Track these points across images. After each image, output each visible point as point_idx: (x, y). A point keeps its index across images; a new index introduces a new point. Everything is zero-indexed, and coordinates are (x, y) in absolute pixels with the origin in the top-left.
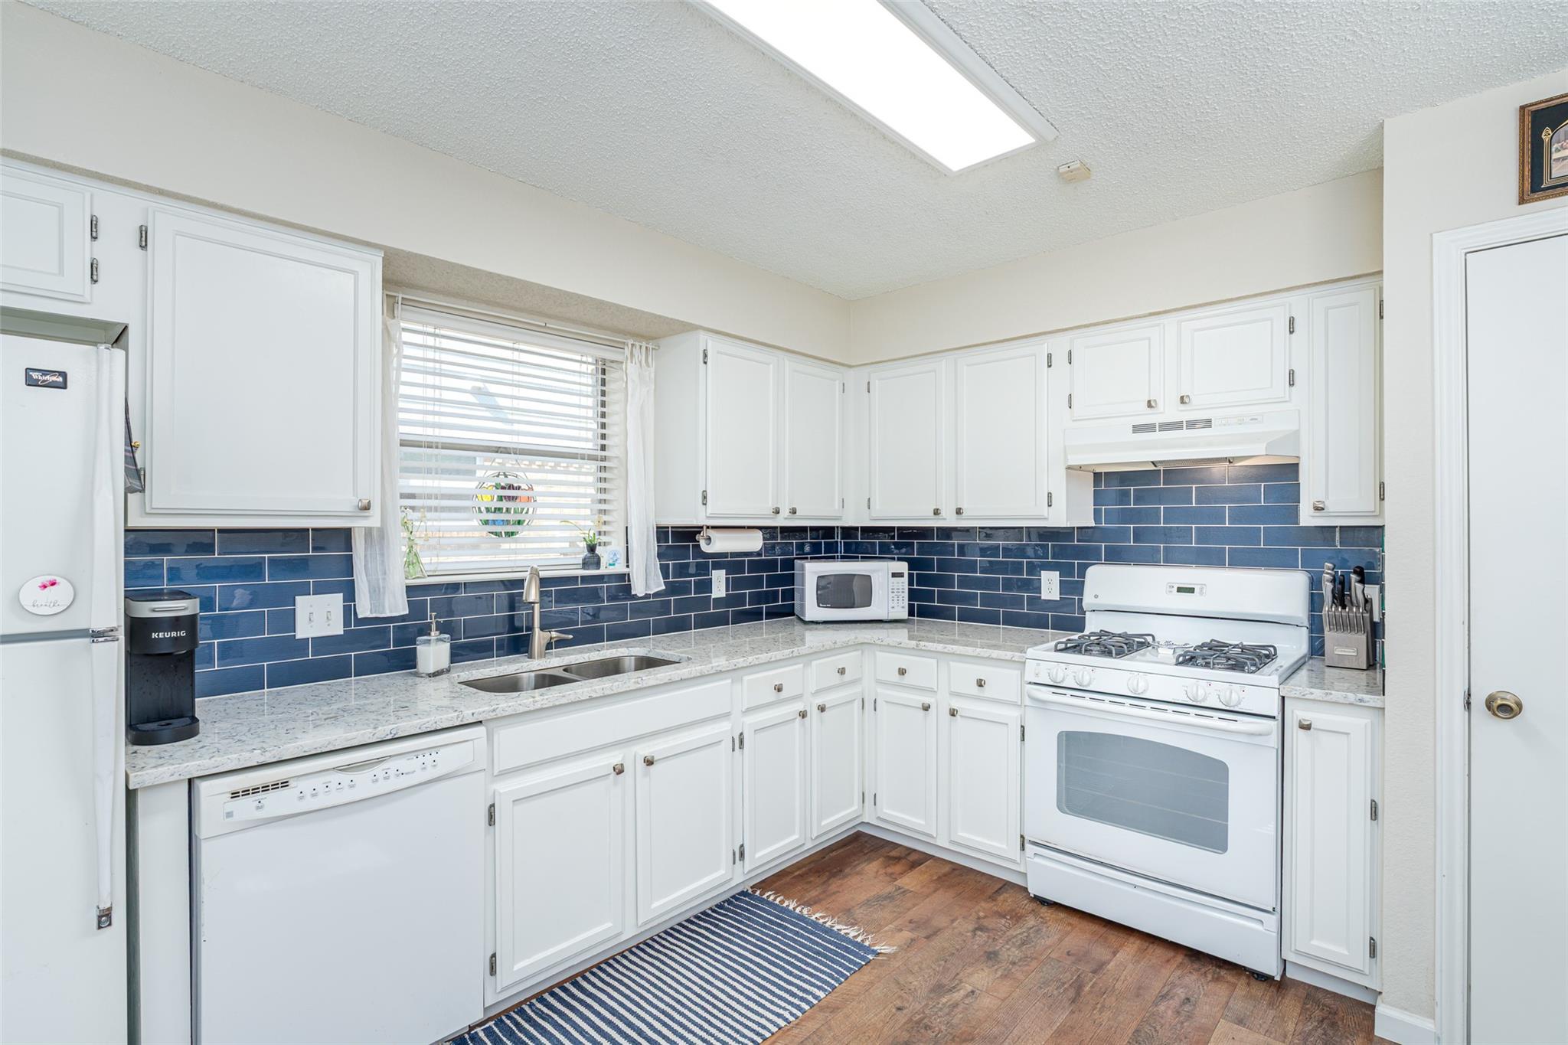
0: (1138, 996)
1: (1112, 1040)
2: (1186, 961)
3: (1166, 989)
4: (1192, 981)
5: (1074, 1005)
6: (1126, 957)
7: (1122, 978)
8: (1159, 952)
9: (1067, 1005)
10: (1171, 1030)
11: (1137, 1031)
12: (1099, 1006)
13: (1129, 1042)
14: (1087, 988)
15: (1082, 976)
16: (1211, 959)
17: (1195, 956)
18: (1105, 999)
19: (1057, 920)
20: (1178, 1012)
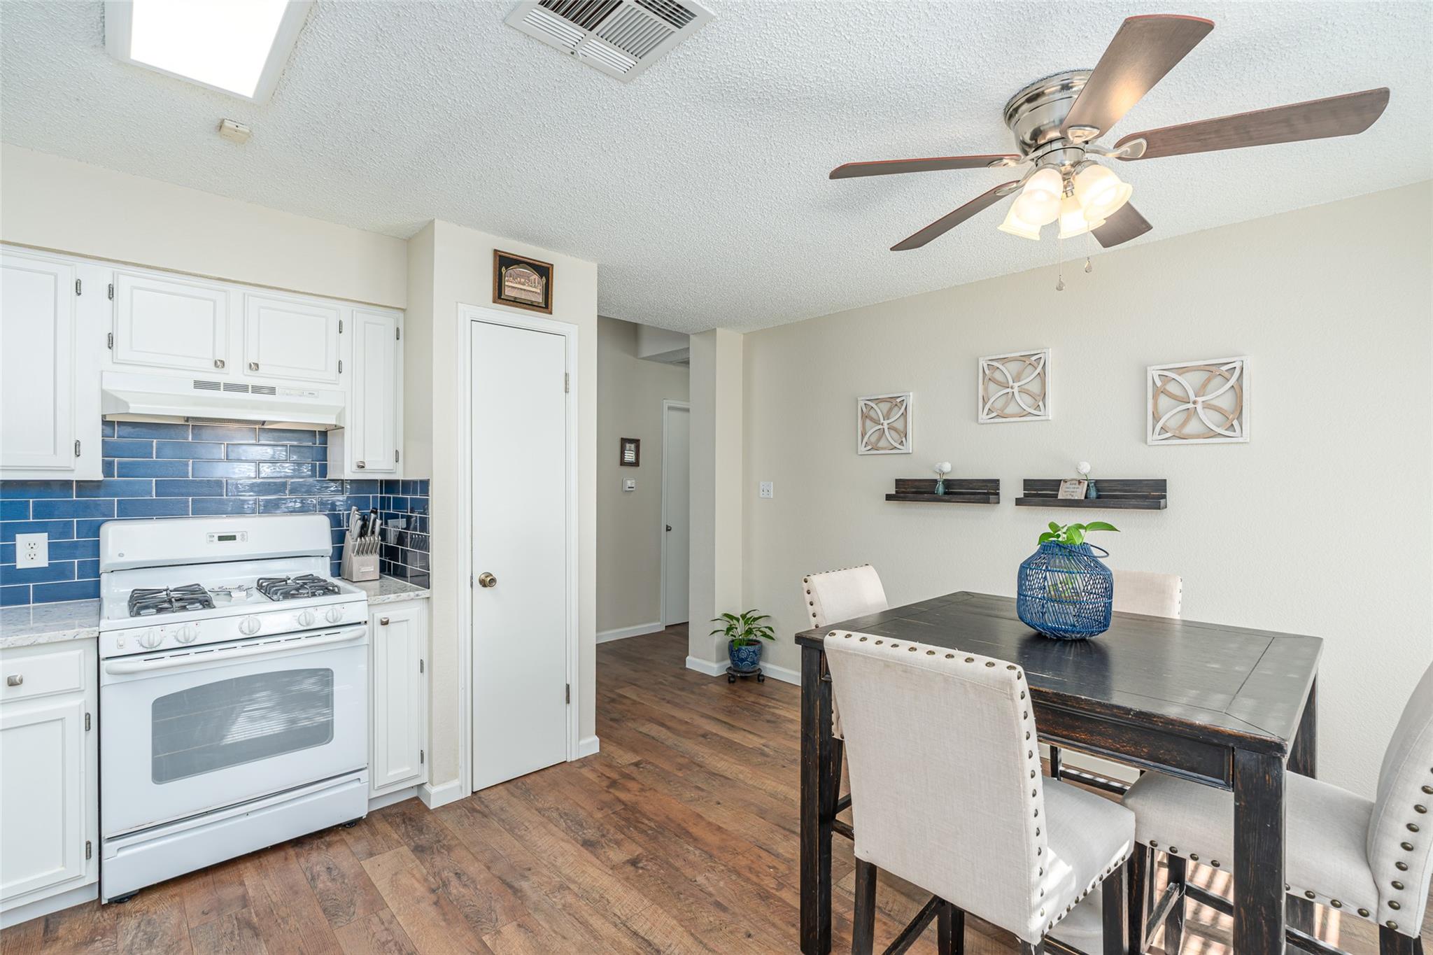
0: (296, 893)
1: (317, 929)
2: (298, 850)
3: (308, 874)
4: (317, 859)
5: (261, 937)
6: (251, 880)
7: (270, 893)
8: (272, 858)
9: (256, 942)
10: (342, 892)
11: (324, 911)
12: (279, 921)
13: (329, 920)
14: (255, 920)
15: (239, 916)
16: (310, 838)
17: (298, 842)
18: (277, 914)
19: (156, 902)
20: (334, 879)
